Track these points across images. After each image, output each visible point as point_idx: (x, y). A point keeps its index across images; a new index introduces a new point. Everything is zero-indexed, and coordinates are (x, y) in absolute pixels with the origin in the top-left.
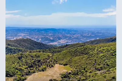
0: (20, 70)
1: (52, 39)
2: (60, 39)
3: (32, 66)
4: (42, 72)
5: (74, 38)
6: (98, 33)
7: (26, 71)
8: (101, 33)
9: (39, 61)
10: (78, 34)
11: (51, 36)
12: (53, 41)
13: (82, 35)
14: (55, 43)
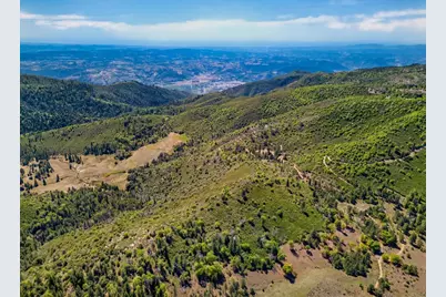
0: (126, 142)
1: (180, 73)
2: (197, 74)
3: (139, 137)
4: (152, 145)
5: (228, 71)
6: (276, 58)
7: (131, 143)
8: (281, 59)
9: (150, 128)
10: (236, 60)
11: (181, 65)
12: (182, 78)
13: (242, 64)
14: (188, 83)
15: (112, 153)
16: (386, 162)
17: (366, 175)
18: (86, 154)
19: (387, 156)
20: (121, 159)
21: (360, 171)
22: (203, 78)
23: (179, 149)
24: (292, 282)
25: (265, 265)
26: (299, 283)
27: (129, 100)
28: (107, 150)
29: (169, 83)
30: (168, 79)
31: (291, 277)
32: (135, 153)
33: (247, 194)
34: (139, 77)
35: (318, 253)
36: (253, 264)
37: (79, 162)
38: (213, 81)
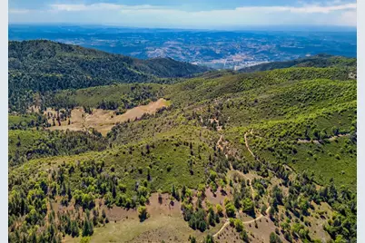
0: (126, 102)
1: (218, 52)
2: (233, 54)
4: (143, 106)
5: (263, 52)
7: (130, 103)
10: (274, 42)
12: (219, 56)
13: (278, 47)
14: (223, 61)
15: (114, 109)
16: (300, 141)
17: (272, 150)
18: (98, 108)
19: (303, 137)
20: (117, 114)
21: (268, 146)
22: (237, 58)
23: (160, 111)
24: (141, 221)
25: (129, 204)
26: (146, 223)
27: (160, 72)
28: (112, 106)
29: (208, 60)
30: (208, 57)
31: (143, 217)
32: (129, 111)
33: (151, 149)
34: (184, 55)
35: (179, 204)
36: (121, 201)
37: (90, 113)
38: (245, 60)
